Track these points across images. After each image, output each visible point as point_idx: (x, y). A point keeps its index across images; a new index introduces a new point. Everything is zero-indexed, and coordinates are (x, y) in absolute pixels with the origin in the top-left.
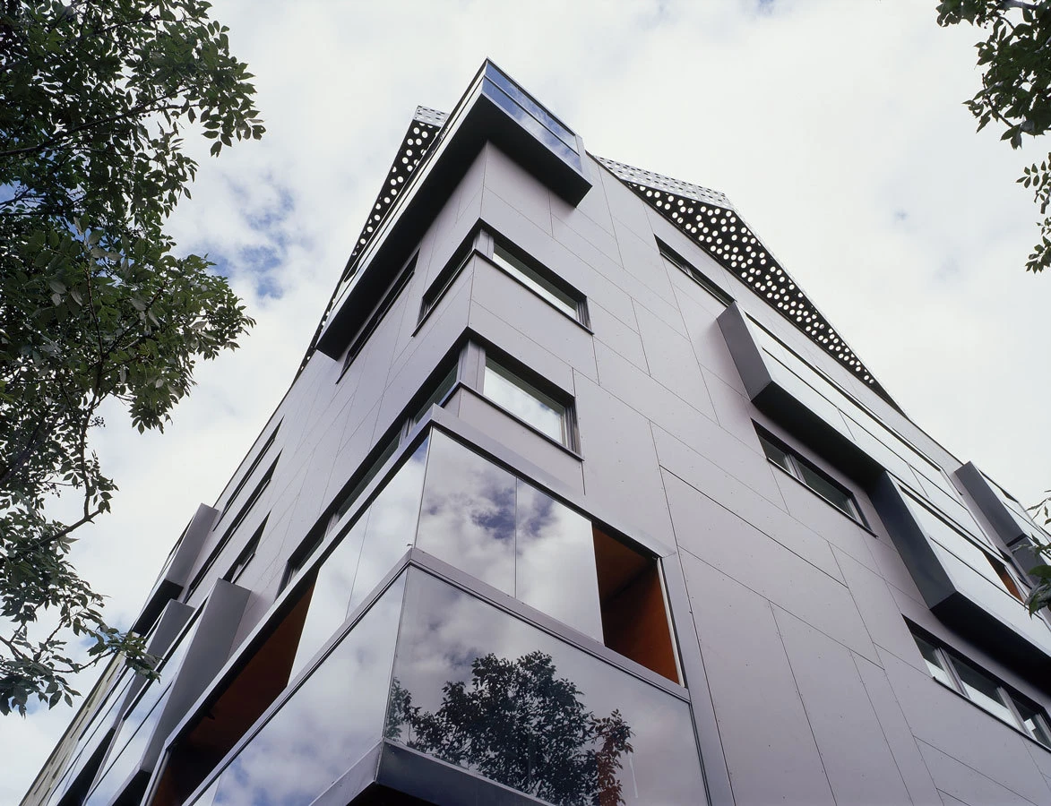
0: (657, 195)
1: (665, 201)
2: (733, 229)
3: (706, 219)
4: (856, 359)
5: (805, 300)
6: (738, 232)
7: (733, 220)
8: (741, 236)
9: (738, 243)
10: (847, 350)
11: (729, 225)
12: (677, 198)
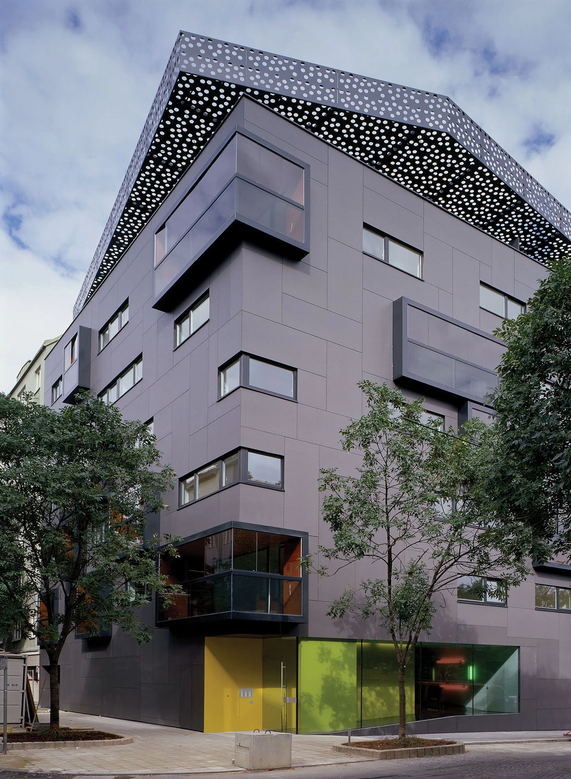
0: (385, 122)
1: (392, 126)
2: (447, 144)
3: (425, 138)
4: (546, 221)
5: (506, 186)
6: (451, 146)
7: (447, 138)
8: (454, 148)
9: (452, 152)
10: (539, 216)
11: (444, 141)
12: (401, 124)
